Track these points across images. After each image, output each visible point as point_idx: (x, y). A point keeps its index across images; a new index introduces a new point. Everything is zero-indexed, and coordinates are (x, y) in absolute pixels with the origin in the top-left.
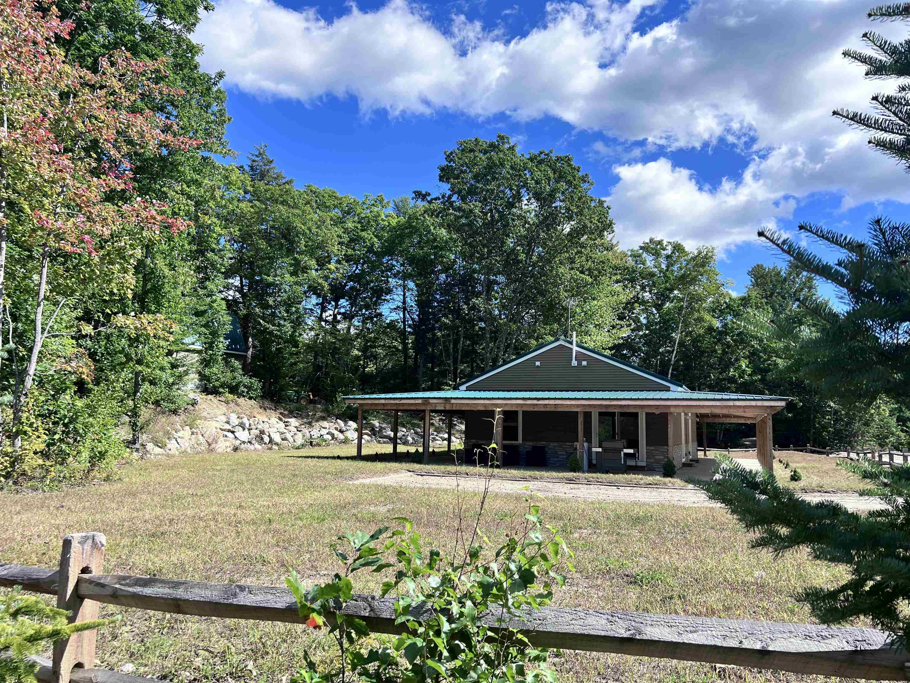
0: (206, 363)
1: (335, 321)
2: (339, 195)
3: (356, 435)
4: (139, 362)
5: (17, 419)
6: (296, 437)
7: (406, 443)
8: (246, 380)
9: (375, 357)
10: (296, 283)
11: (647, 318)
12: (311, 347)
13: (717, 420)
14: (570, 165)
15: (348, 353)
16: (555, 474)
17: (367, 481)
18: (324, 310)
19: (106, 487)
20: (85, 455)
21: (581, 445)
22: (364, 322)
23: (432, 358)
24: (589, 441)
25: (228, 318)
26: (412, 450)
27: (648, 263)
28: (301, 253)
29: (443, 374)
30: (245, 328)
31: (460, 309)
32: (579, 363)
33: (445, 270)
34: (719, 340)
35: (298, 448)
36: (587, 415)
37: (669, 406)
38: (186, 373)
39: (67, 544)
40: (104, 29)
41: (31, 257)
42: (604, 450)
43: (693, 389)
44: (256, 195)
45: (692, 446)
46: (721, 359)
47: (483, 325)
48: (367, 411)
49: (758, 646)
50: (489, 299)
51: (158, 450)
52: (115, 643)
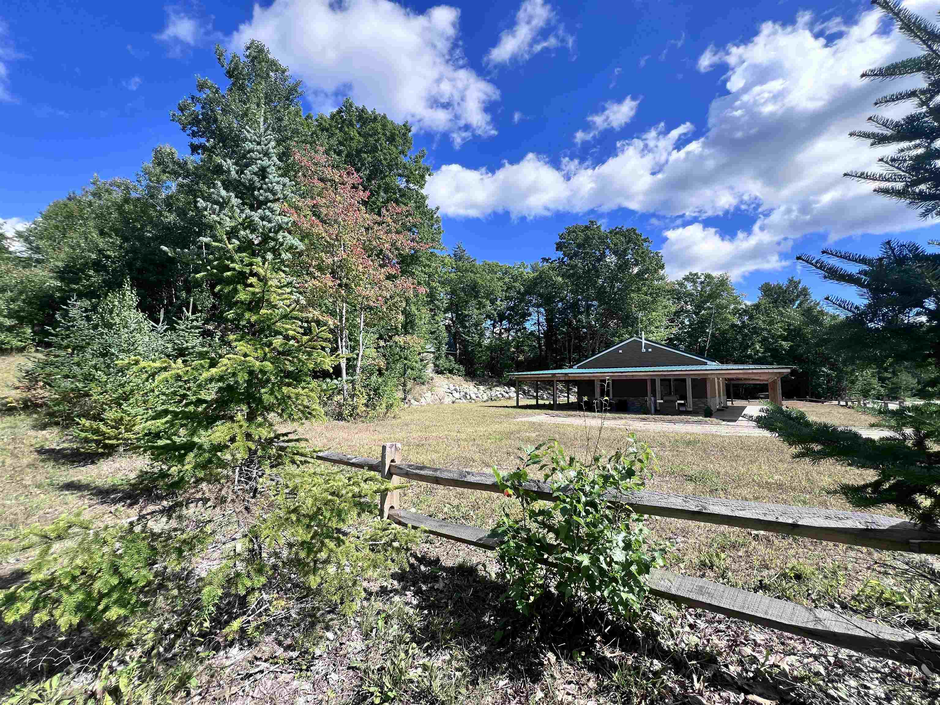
0: (437, 358)
1: (501, 334)
2: (500, 264)
3: (515, 395)
4: (406, 359)
5: (354, 389)
6: (484, 396)
7: (543, 399)
8: (457, 366)
9: (523, 351)
10: (480, 314)
11: (689, 321)
12: (489, 348)
13: (740, 382)
14: (635, 234)
15: (509, 349)
16: (634, 416)
17: (523, 419)
18: (494, 327)
19: (394, 421)
20: (384, 405)
21: (649, 399)
22: (516, 333)
23: (555, 351)
24: (655, 396)
25: (446, 335)
26: (547, 402)
27: (689, 288)
28: (482, 297)
29: (563, 360)
30: (455, 339)
31: (571, 322)
32: (647, 350)
33: (562, 300)
34: (739, 332)
35: (485, 402)
36: (653, 381)
37: (707, 374)
38: (427, 363)
39: (384, 448)
40: (382, 194)
41: (355, 310)
42: (665, 401)
43: (722, 363)
44: (458, 269)
45: (723, 398)
46: (741, 344)
47: (585, 330)
48: (520, 382)
49: (790, 521)
50: (588, 315)
51: (416, 403)
52: (406, 498)
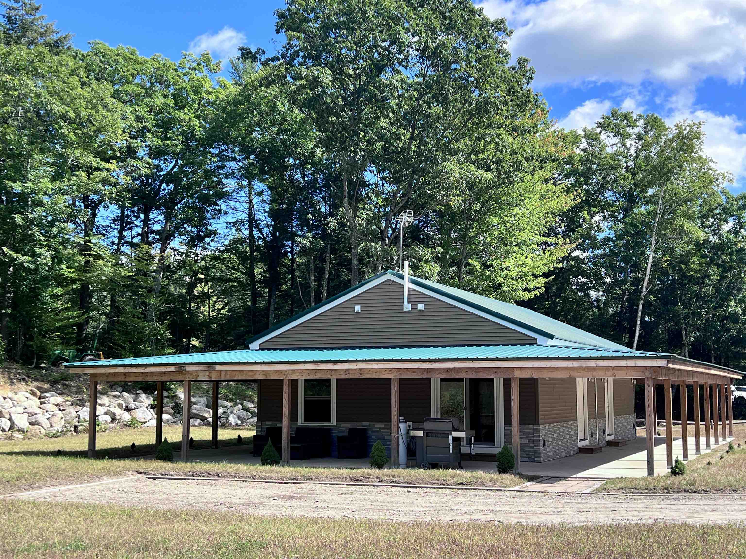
6: (54, 420)
16: (345, 472)
21: (396, 428)
32: (414, 307)
35: (55, 436)
37: (512, 369)
42: (427, 434)
45: (617, 420)
